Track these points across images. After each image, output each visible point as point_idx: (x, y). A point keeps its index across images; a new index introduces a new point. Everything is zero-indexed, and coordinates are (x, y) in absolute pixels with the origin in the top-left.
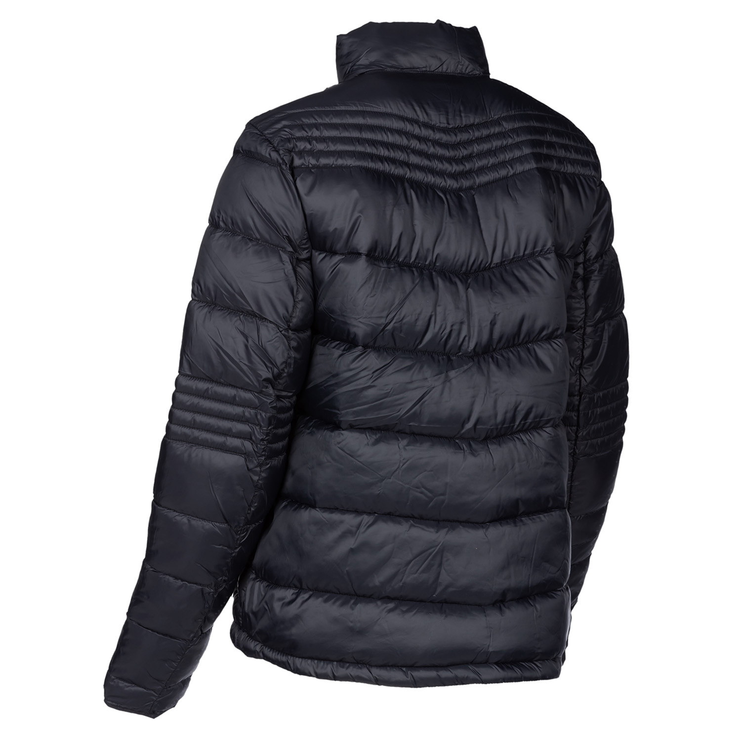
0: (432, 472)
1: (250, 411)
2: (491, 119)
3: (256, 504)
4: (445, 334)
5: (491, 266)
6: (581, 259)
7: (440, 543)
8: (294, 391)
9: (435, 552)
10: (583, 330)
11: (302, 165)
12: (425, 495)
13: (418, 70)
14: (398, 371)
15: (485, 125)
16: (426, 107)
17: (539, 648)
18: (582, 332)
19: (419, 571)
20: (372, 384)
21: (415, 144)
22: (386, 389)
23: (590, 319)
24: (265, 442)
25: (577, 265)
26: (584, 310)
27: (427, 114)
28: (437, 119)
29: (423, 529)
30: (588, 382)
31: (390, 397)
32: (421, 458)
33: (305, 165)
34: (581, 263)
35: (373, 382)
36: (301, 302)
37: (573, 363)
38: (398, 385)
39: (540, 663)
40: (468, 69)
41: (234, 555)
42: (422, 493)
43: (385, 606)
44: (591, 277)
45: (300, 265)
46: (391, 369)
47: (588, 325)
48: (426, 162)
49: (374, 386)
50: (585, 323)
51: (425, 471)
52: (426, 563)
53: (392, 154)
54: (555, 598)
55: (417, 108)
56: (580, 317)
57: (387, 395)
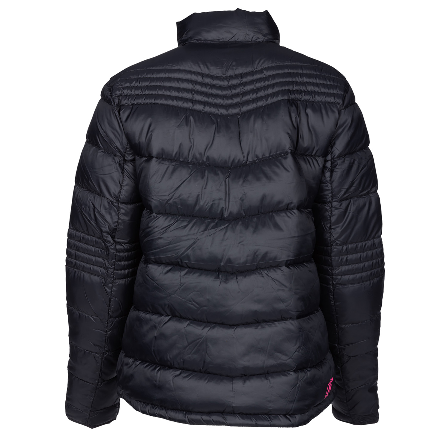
0: (199, 292)
1: (102, 251)
2: (256, 70)
3: (113, 306)
4: (208, 206)
5: (247, 163)
6: (329, 157)
7: (203, 337)
8: (129, 239)
9: (200, 342)
10: (331, 204)
11: (125, 104)
12: (195, 306)
13: (217, 41)
14: (177, 229)
15: (252, 73)
16: (209, 65)
17: (270, 407)
18: (331, 205)
19: (192, 353)
20: (160, 237)
21: (198, 88)
22: (169, 240)
23: (335, 197)
24: (112, 269)
25: (326, 161)
26: (330, 191)
27: (208, 68)
28: (215, 71)
29: (194, 327)
30: (335, 238)
31: (172, 245)
32: (192, 283)
33: (127, 104)
34: (329, 160)
35: (161, 235)
36: (126, 186)
37: (326, 225)
38: (176, 237)
39: (273, 417)
40: (253, 38)
41: (107, 335)
42: (193, 304)
43: (173, 372)
44: (334, 170)
45: (127, 164)
46: (172, 228)
47: (333, 200)
48: (206, 99)
49: (161, 238)
50: (332, 199)
51: (195, 291)
52: (196, 348)
53: (181, 95)
54: (287, 376)
55: (201, 66)
56: (328, 196)
57: (170, 243)
